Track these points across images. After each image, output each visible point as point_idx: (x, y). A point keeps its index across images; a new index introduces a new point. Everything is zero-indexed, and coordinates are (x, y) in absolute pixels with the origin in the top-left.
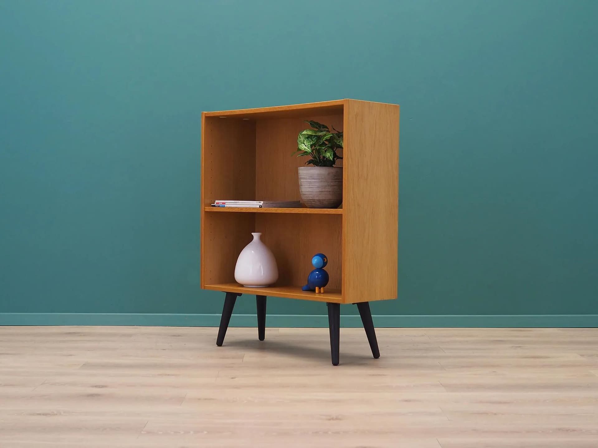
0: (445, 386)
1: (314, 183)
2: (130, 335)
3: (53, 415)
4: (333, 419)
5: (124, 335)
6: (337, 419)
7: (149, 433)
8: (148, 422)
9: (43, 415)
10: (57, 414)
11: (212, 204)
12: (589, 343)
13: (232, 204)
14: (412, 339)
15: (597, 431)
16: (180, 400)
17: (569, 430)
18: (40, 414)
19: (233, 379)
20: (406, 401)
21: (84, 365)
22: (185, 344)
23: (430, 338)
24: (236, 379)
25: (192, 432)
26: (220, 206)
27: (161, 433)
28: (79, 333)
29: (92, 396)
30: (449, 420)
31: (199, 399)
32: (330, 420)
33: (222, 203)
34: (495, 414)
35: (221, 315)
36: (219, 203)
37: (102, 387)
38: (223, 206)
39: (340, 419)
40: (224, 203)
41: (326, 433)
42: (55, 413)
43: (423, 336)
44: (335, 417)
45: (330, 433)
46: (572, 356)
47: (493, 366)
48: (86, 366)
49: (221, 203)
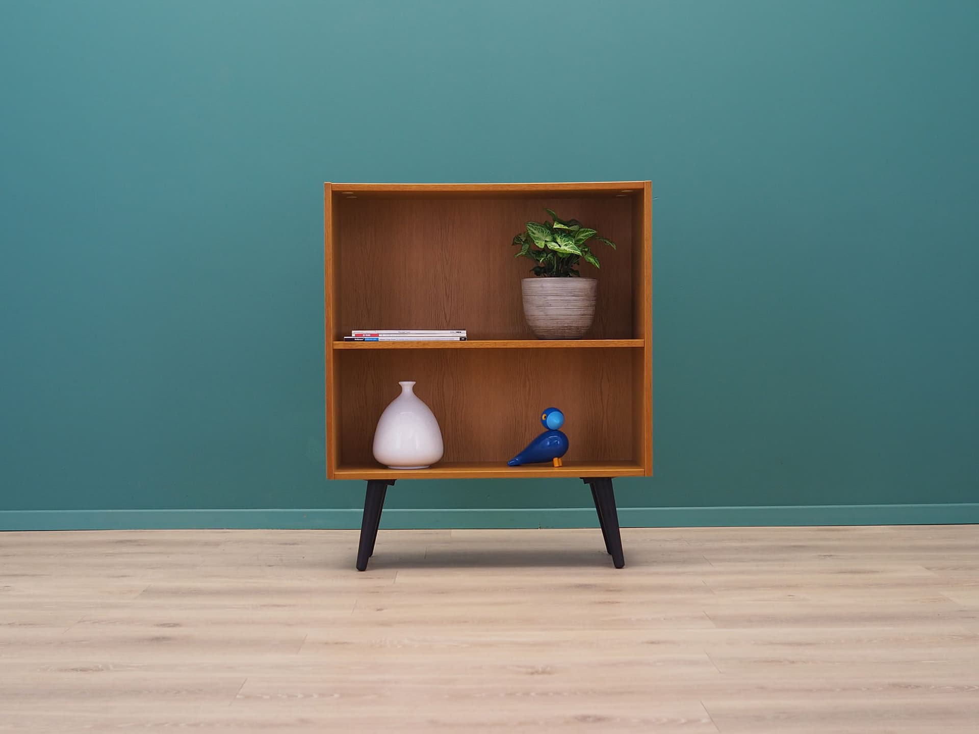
0: (714, 619)
1: (575, 301)
2: (217, 544)
3: (96, 670)
4: (537, 672)
5: (206, 544)
6: (544, 672)
7: (247, 697)
8: (246, 680)
9: (81, 670)
10: (102, 670)
11: (345, 337)
12: (939, 549)
13: (395, 335)
14: (660, 546)
15: (952, 688)
16: (297, 645)
17: (910, 686)
18: (75, 670)
19: (379, 612)
20: (652, 643)
21: (144, 591)
22: (303, 558)
23: (688, 543)
24: (385, 611)
25: (315, 696)
26: (366, 340)
27: (268, 697)
28: (135, 541)
29: (157, 640)
30: (720, 672)
31: (327, 643)
32: (532, 673)
33: (370, 335)
34: (793, 662)
35: (363, 510)
36: (364, 335)
37: (175, 625)
38: (375, 340)
39: (549, 673)
40: (377, 335)
41: (527, 694)
42: (100, 667)
43: (677, 540)
44: (540, 670)
45: (533, 694)
46: (913, 570)
47: (789, 587)
48: (148, 592)
49: (368, 335)
